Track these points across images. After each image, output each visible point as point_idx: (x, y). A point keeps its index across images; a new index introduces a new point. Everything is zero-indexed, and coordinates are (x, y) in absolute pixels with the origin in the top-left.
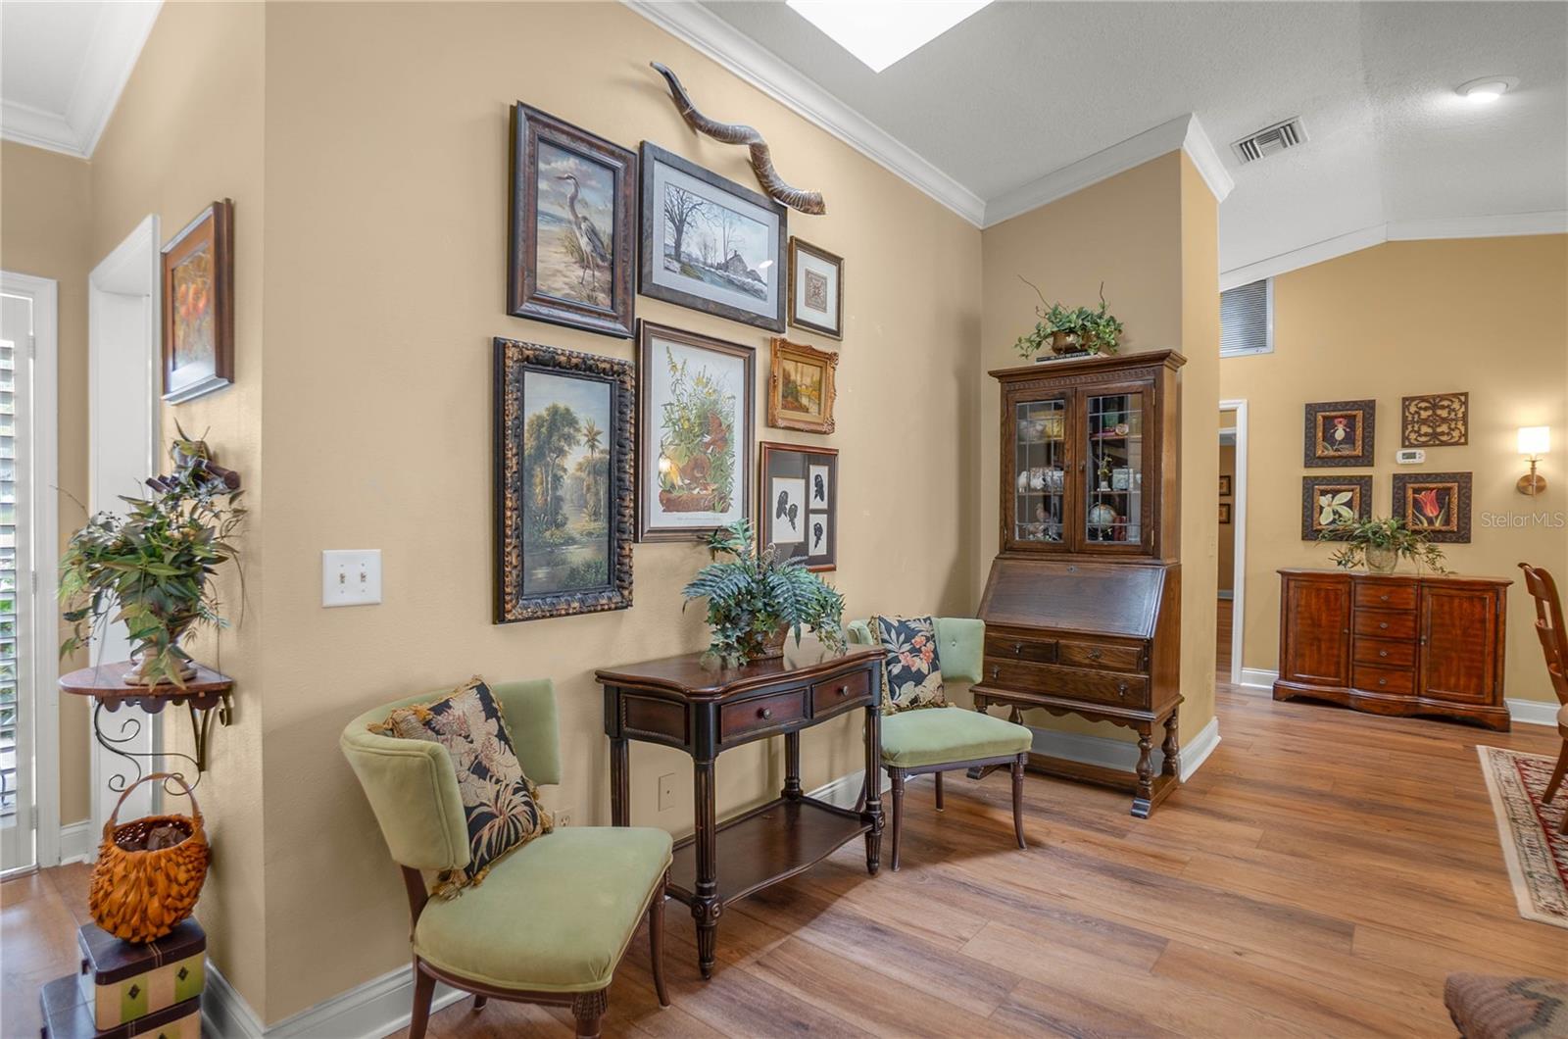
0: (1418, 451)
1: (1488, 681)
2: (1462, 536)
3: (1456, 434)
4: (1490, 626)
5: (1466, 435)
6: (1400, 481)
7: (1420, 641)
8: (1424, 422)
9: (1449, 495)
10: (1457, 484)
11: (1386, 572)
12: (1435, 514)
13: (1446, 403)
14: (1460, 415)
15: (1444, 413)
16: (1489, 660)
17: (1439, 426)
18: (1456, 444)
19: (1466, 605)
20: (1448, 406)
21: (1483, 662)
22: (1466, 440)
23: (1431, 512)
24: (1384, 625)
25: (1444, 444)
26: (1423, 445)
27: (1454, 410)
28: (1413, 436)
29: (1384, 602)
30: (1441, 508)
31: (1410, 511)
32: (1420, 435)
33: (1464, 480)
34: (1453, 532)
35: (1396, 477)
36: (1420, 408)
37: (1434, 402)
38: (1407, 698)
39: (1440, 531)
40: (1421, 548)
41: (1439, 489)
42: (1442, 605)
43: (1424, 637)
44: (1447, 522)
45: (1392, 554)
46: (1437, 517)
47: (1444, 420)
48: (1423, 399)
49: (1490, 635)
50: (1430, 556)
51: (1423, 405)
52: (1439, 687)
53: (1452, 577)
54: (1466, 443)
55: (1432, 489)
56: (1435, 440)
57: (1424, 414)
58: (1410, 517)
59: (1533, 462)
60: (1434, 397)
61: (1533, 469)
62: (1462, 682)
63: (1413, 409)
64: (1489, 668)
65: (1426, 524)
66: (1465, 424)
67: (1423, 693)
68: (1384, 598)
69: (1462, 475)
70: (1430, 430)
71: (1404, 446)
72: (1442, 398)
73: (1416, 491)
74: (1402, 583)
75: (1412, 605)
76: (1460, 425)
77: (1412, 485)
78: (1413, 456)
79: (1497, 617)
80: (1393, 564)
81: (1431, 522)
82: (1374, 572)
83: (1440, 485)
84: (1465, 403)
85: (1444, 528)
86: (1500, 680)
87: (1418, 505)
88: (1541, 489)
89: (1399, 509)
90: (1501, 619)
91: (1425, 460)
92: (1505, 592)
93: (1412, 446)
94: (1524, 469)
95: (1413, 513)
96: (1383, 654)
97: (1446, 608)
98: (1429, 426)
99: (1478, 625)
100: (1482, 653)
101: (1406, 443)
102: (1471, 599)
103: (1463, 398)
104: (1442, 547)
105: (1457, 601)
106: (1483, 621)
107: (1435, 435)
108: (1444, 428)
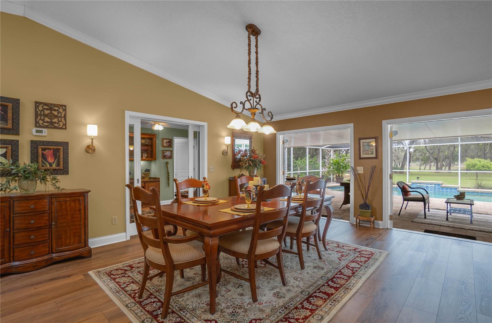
0: (44, 130)
1: (83, 237)
2: (65, 171)
3: (61, 124)
4: (82, 212)
5: (65, 125)
6: (34, 145)
7: (51, 225)
8: (46, 116)
9: (59, 152)
10: (62, 147)
11: (31, 192)
12: (53, 161)
13: (56, 108)
14: (63, 115)
15: (56, 113)
16: (83, 227)
17: (54, 119)
18: (61, 128)
19: (72, 204)
20: (58, 110)
21: (80, 229)
22: (66, 127)
23: (50, 160)
24: (32, 222)
25: (56, 128)
26: (46, 127)
27: (60, 112)
28: (41, 122)
29: (33, 209)
30: (55, 158)
31: (40, 160)
32: (45, 122)
33: (65, 145)
34: (61, 170)
35: (32, 142)
36: (44, 109)
37: (51, 107)
38: (46, 257)
39: (55, 169)
40: (49, 178)
41: (54, 149)
42: (62, 206)
43: (53, 223)
44: (58, 165)
45: (34, 182)
46: (53, 163)
47: (56, 116)
48: (45, 104)
49: (83, 216)
50: (54, 182)
51: (46, 107)
52: (61, 246)
53: (64, 192)
54: (66, 128)
55: (51, 149)
56: (51, 126)
57: (46, 112)
58: (41, 162)
59: (92, 139)
60: (51, 104)
61: (92, 142)
62: (72, 241)
63: (40, 108)
64: (83, 230)
65: (48, 166)
66: (65, 120)
67: (54, 251)
68: (32, 207)
69: (64, 143)
70: (49, 120)
71: (36, 126)
72: (55, 105)
73: (43, 150)
74: (40, 197)
75: (47, 208)
76: (63, 119)
77: (41, 147)
78: (41, 132)
79: (85, 207)
80: (34, 188)
81: (51, 165)
82: (24, 193)
83: (55, 147)
84: (65, 110)
85: (57, 168)
86: (87, 235)
87: (44, 157)
88: (94, 150)
89: (34, 158)
90: (86, 208)
91: (47, 135)
92: (88, 195)
93: (40, 127)
94: (88, 142)
95: (42, 160)
96: (32, 237)
97: (64, 207)
98: (49, 118)
99: (78, 212)
100: (80, 225)
101: (37, 125)
102: (74, 201)
103: (64, 107)
104: (59, 177)
105: (68, 203)
106: (80, 210)
107: (52, 123)
108: (55, 120)
